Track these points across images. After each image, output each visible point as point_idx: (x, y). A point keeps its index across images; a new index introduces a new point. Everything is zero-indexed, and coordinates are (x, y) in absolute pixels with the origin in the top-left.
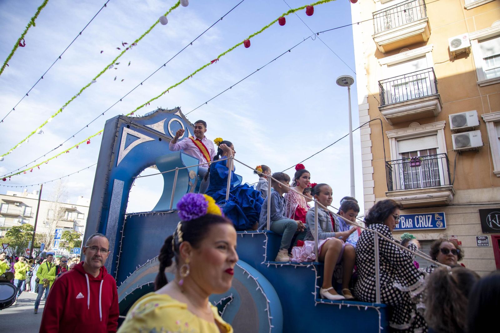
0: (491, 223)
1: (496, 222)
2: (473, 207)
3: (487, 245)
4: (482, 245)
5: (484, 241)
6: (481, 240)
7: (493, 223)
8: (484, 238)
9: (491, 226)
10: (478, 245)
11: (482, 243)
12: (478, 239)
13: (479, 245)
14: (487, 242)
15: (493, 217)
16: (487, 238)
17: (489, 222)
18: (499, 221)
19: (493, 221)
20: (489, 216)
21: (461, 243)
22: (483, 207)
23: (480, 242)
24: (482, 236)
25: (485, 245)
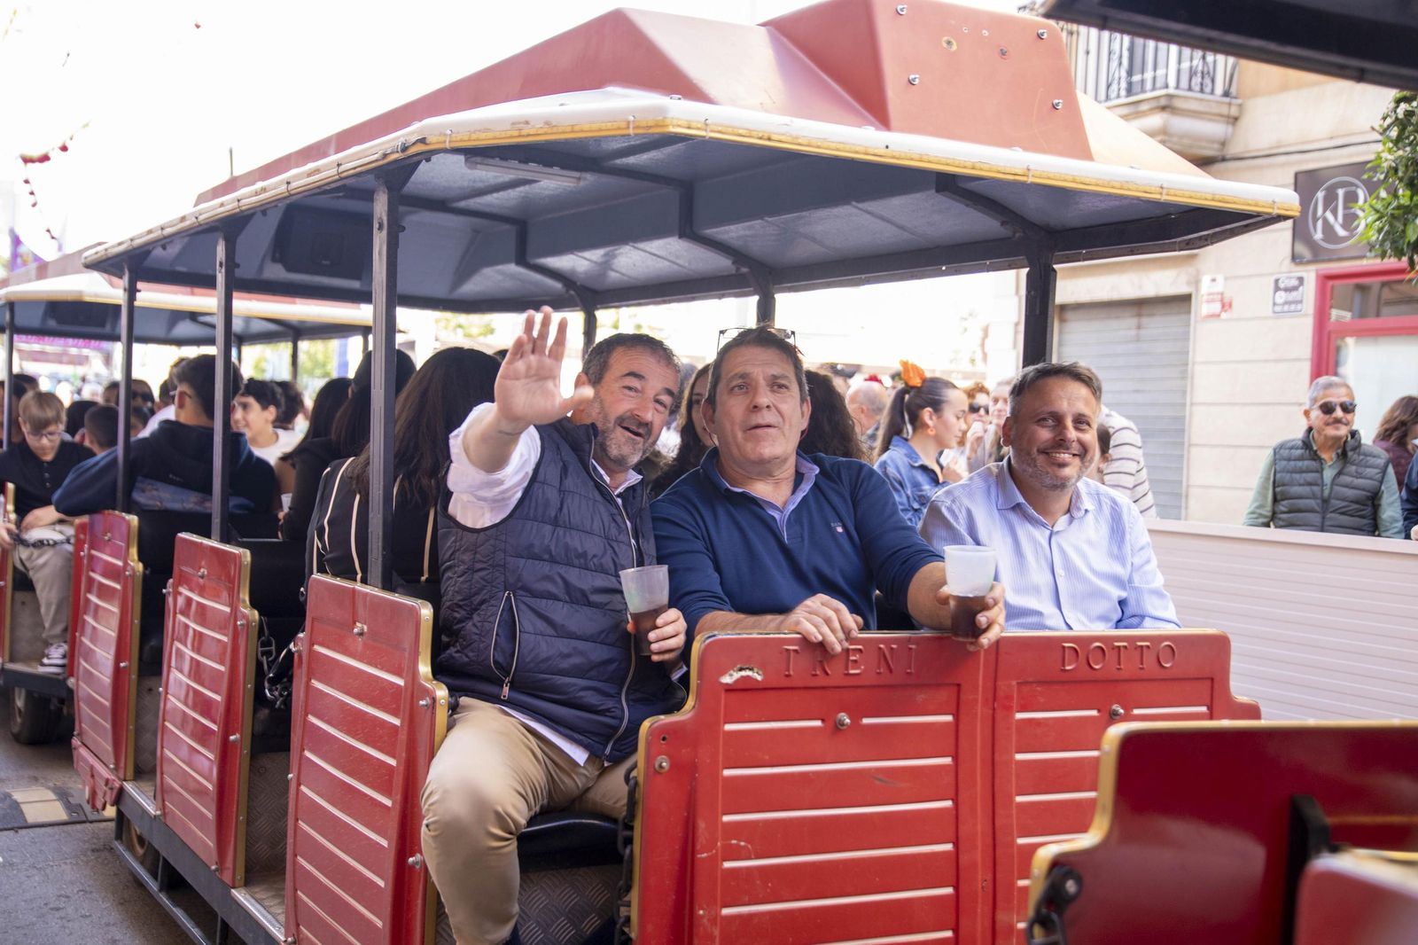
0: (1320, 224)
1: (1336, 217)
2: (1283, 165)
3: (1299, 307)
4: (1286, 308)
5: (1294, 295)
6: (1287, 290)
7: (1326, 221)
8: (1294, 283)
9: (1318, 236)
10: (1275, 312)
11: (1287, 303)
12: (1277, 289)
13: (1278, 309)
14: (1299, 298)
15: (1330, 200)
16: (1301, 280)
17: (1315, 220)
18: (1345, 216)
19: (1329, 215)
20: (1320, 195)
21: (1230, 305)
22: (1313, 161)
23: (1281, 297)
24: (1289, 272)
25: (1293, 307)
